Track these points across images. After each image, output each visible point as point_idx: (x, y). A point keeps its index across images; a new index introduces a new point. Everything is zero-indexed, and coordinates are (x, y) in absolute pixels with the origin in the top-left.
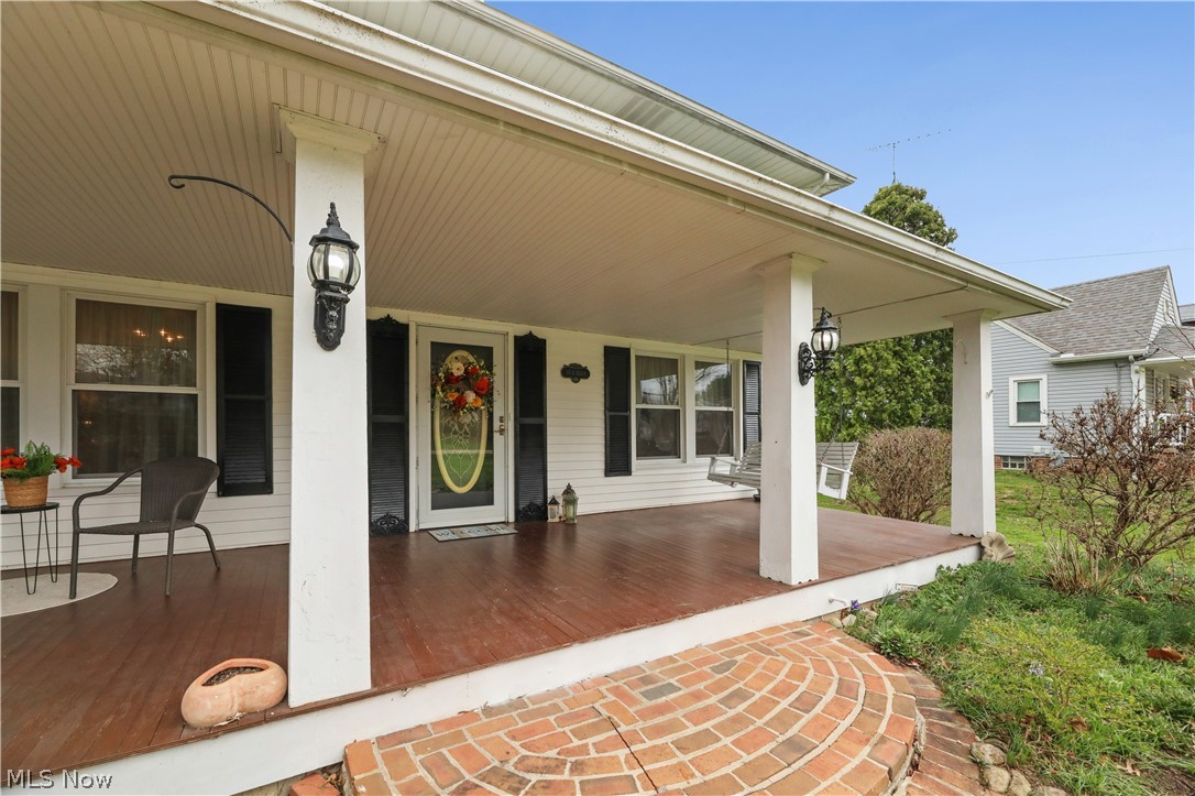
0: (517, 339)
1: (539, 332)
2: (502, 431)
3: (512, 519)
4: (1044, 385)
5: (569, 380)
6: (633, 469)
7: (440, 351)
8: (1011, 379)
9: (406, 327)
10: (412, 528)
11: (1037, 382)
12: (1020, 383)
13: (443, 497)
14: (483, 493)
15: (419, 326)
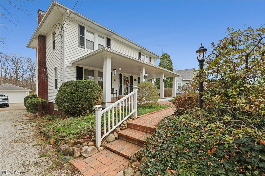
1: (132, 75)
2: (129, 87)
4: (181, 83)
5: (135, 81)
7: (124, 77)
8: (177, 83)
11: (180, 83)
12: (179, 83)
15: (123, 74)
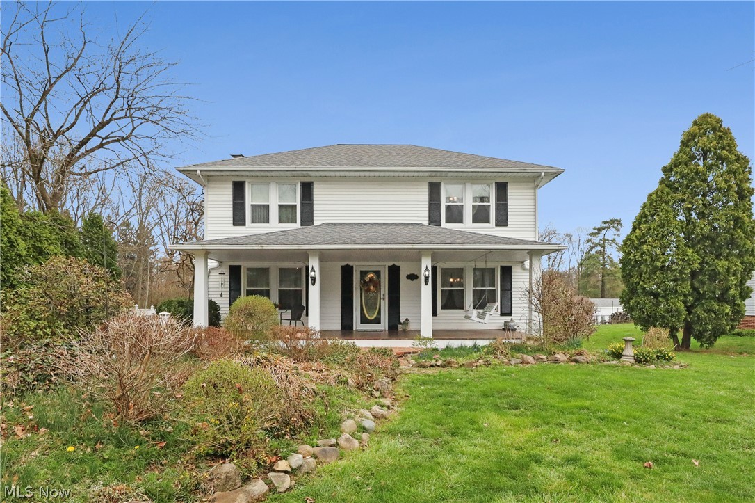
0: (389, 267)
1: (397, 264)
2: (384, 299)
3: (387, 329)
5: (409, 280)
6: (438, 313)
7: (364, 273)
9: (352, 267)
10: (354, 329)
13: (364, 320)
14: (378, 321)
15: (357, 266)
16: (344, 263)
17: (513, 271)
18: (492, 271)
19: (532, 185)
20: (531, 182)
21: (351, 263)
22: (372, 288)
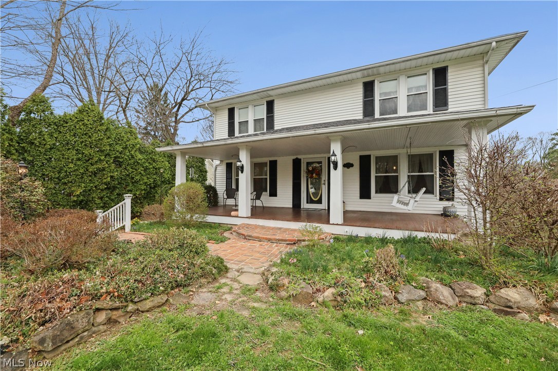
0: (328, 158)
3: (327, 208)
5: (346, 168)
9: (301, 159)
10: (302, 207)
13: (310, 201)
14: (320, 202)
15: (303, 158)
16: (295, 157)
17: (455, 155)
18: (430, 156)
19: (481, 62)
20: (479, 60)
21: (299, 157)
22: (314, 175)
